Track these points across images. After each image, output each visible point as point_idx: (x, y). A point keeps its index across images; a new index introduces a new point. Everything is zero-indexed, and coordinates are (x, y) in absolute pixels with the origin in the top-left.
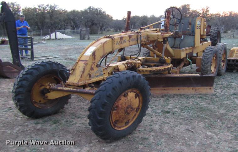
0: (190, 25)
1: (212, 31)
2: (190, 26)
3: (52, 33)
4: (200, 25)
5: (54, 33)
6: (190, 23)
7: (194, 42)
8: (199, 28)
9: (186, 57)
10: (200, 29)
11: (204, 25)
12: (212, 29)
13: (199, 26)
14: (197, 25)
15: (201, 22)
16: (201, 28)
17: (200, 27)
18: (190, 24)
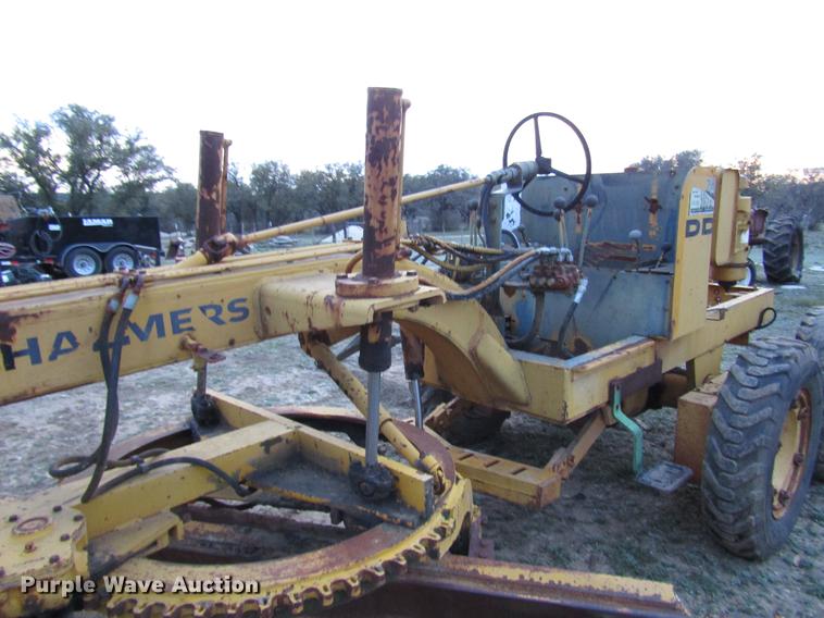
0: (653, 210)
1: (771, 227)
2: (652, 219)
3: (338, 230)
4: (710, 214)
5: (342, 231)
6: (654, 201)
7: (667, 309)
8: (705, 232)
9: (610, 402)
10: (710, 236)
11: (738, 212)
12: (770, 223)
13: (700, 217)
14: (692, 216)
15: (717, 197)
16: (714, 232)
17: (709, 226)
18: (654, 206)
